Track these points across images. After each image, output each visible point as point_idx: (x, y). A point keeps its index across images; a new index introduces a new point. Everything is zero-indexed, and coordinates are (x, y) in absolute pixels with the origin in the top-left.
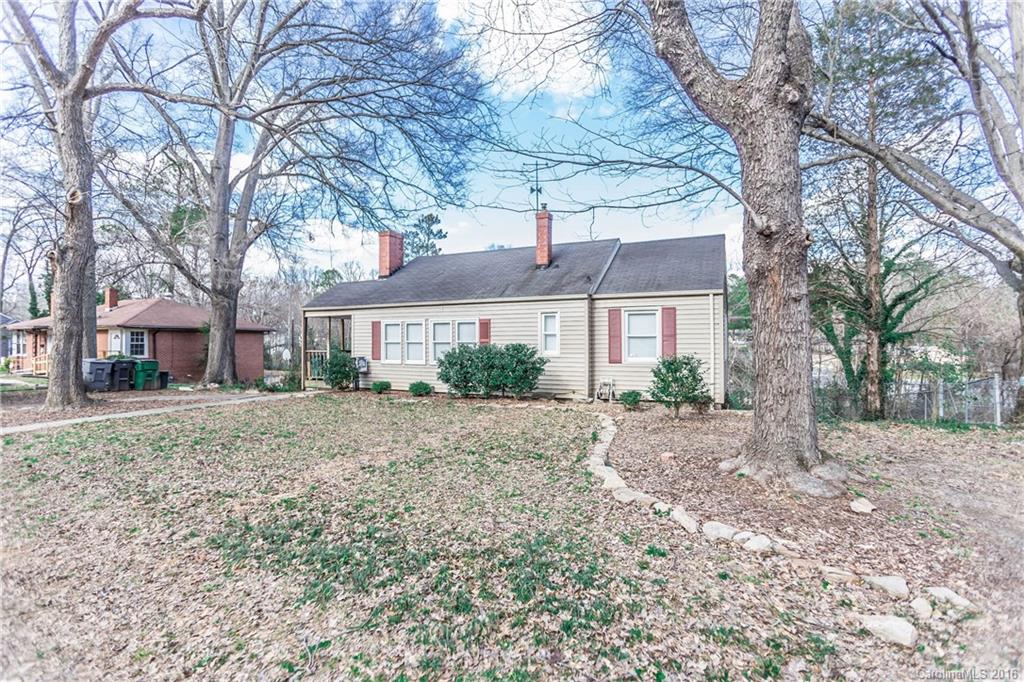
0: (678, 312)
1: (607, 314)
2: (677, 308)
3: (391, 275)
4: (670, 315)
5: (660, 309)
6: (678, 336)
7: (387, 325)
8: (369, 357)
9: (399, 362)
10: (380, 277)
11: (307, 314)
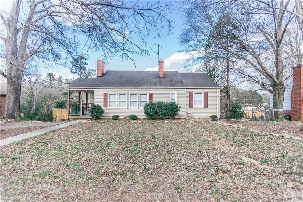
0: (208, 93)
1: (189, 93)
2: (209, 92)
3: (102, 76)
4: (206, 94)
5: (204, 92)
6: (208, 100)
7: (110, 94)
8: (102, 106)
9: (116, 108)
10: (97, 77)
11: (70, 90)
